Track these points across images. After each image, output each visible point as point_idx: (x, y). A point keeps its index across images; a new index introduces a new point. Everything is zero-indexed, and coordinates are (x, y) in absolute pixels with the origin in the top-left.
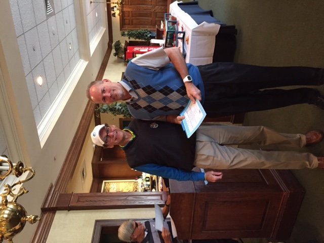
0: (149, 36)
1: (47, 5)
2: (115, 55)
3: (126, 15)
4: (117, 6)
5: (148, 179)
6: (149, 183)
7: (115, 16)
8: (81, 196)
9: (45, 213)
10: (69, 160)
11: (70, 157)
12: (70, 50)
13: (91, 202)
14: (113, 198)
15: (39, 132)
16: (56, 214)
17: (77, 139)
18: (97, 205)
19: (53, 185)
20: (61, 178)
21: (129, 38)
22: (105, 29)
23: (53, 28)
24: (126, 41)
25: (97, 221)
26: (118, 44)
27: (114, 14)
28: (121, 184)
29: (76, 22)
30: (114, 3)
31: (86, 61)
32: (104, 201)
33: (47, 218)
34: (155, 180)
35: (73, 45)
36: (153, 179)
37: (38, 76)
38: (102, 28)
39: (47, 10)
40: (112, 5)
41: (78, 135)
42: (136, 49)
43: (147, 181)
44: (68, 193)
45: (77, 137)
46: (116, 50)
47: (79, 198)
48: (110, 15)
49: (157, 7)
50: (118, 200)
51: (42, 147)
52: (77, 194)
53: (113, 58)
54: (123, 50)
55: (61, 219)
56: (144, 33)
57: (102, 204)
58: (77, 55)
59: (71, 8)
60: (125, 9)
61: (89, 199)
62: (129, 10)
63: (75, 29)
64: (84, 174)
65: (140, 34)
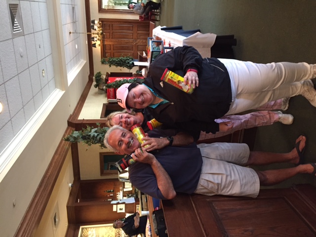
0: (131, 63)
2: (96, 86)
4: (97, 36)
7: (95, 47)
12: (43, 76)
21: (110, 66)
22: (85, 62)
23: (21, 50)
24: (107, 73)
26: (99, 75)
27: (95, 44)
29: (52, 49)
30: (94, 34)
31: (63, 90)
35: (48, 73)
38: (82, 60)
42: (118, 79)
46: (97, 81)
49: (139, 40)
53: (93, 89)
54: (104, 81)
56: (126, 60)
58: (52, 83)
59: (46, 34)
63: (51, 56)
64: (57, 220)
65: (122, 61)
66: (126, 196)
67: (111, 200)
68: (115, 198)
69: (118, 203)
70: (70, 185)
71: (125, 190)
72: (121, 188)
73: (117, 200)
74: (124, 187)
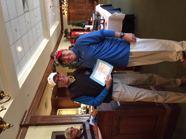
0: (84, 24)
1: (24, 6)
2: (65, 37)
3: (71, 14)
4: (66, 8)
5: (84, 108)
6: (85, 110)
7: (64, 15)
8: (44, 117)
9: (22, 128)
10: (37, 96)
11: (37, 94)
12: (38, 32)
13: (50, 121)
14: (63, 118)
15: (19, 79)
16: (29, 128)
17: (42, 84)
18: (53, 123)
19: (27, 111)
20: (32, 107)
21: (73, 26)
22: (59, 22)
23: (28, 20)
24: (71, 29)
25: (53, 132)
26: (66, 30)
27: (64, 13)
28: (68, 111)
29: (42, 17)
30: (64, 7)
32: (57, 120)
33: (23, 130)
34: (88, 109)
35: (40, 30)
36: (88, 108)
37: (18, 47)
38: (57, 22)
39: (24, 9)
40: (63, 8)
41: (43, 82)
42: (77, 33)
43: (84, 109)
44: (36, 115)
46: (65, 34)
47: (42, 119)
48: (62, 14)
49: (89, 10)
50: (66, 119)
51: (20, 88)
52: (42, 116)
53: (63, 38)
54: (69, 34)
55: (32, 131)
56: (81, 23)
57: (56, 122)
58: (42, 36)
59: (39, 9)
60: (70, 11)
61: (49, 119)
62: (73, 11)
64: (47, 105)
65: (79, 23)
70: (52, 89)
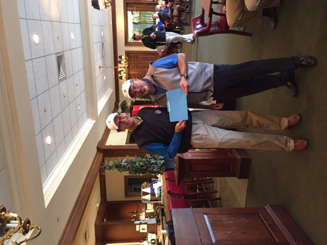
1: (59, 71)
5: (153, 241)
7: (122, 79)
10: (72, 220)
11: (73, 217)
12: (79, 110)
17: (81, 198)
22: (112, 91)
23: (64, 91)
26: (124, 103)
29: (86, 85)
31: (94, 120)
34: (161, 243)
35: (82, 106)
38: (110, 89)
40: (119, 70)
41: (83, 194)
43: (153, 243)
45: (82, 196)
46: (122, 109)
48: (117, 79)
54: (129, 109)
58: (85, 115)
59: (81, 74)
62: (135, 73)
63: (84, 92)
64: (87, 236)
66: (148, 218)
67: (134, 220)
68: (137, 219)
69: (141, 224)
70: (98, 205)
71: (147, 211)
72: (143, 210)
73: (140, 220)
74: (146, 209)
